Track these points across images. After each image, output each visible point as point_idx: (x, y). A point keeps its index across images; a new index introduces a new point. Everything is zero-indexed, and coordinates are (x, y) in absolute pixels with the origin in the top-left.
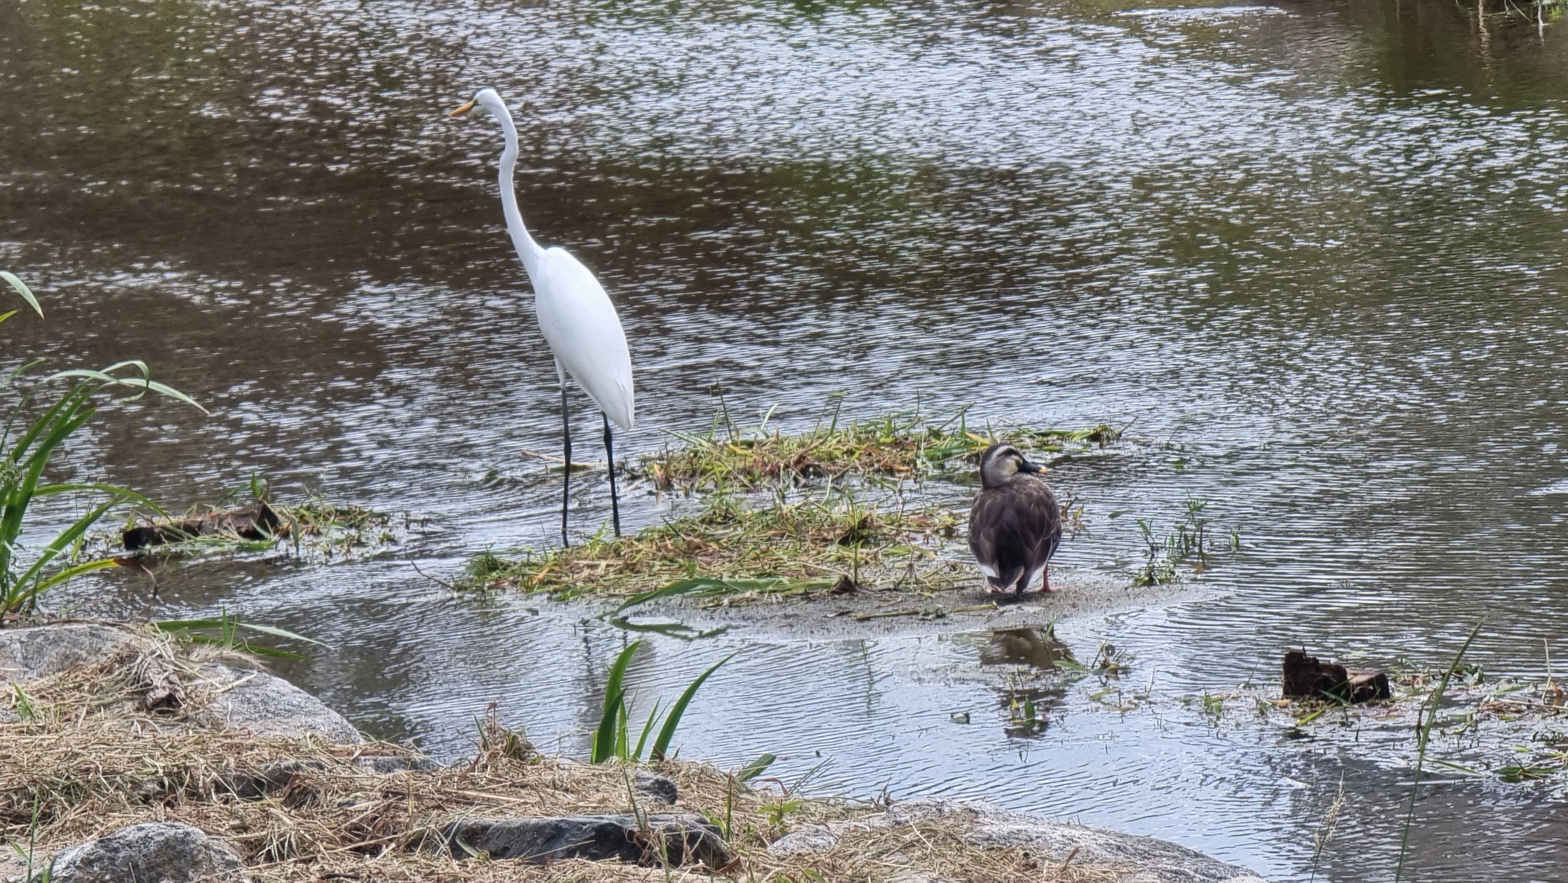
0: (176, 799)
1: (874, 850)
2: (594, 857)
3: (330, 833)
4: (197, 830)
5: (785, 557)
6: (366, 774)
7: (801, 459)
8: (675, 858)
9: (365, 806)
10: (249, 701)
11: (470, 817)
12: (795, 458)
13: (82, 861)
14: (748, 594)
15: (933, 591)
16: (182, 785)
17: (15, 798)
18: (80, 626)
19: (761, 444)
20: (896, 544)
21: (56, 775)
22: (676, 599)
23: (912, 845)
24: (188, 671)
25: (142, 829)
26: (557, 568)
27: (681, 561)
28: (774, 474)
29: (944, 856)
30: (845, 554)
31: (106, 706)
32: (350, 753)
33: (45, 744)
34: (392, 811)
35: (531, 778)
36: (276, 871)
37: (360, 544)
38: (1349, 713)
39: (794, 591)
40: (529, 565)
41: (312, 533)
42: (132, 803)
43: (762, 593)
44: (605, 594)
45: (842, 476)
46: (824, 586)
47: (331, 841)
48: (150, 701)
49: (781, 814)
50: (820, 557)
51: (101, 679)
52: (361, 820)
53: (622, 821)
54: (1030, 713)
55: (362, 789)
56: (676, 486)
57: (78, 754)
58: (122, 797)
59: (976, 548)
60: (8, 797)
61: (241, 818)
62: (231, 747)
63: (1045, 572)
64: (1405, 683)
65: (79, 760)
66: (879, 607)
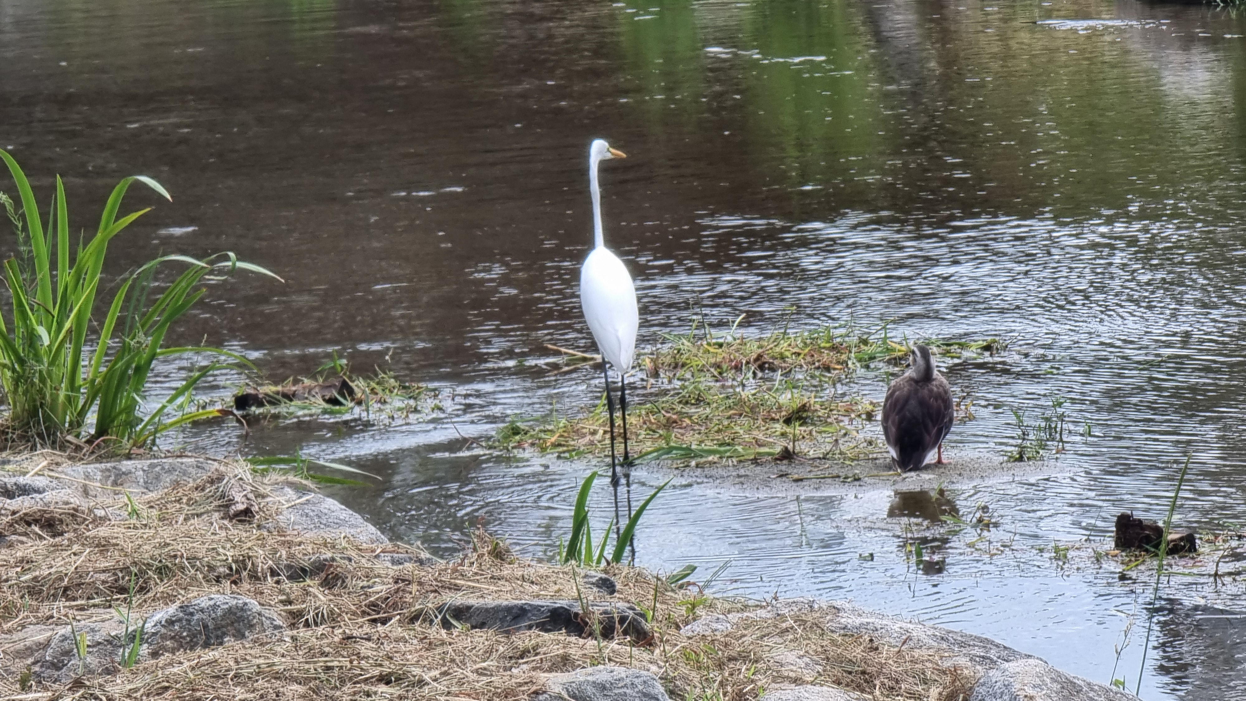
0: (240, 580)
1: (758, 633)
2: (547, 631)
3: (353, 608)
4: (253, 601)
5: (741, 432)
6: (385, 567)
7: (759, 357)
8: (607, 633)
9: (381, 589)
10: (307, 515)
11: (457, 599)
12: (754, 356)
13: (166, 621)
14: (710, 458)
15: (852, 460)
16: (245, 569)
17: (120, 575)
18: (189, 460)
19: (729, 345)
20: (826, 424)
21: (151, 559)
23: (787, 630)
24: (262, 490)
25: (212, 599)
26: (566, 434)
27: (661, 432)
28: (738, 368)
29: (809, 639)
30: (788, 430)
31: (199, 515)
32: (373, 551)
33: (145, 536)
34: (401, 593)
35: (505, 573)
36: (310, 633)
37: (416, 411)
38: (1165, 563)
39: (747, 457)
40: (544, 431)
41: (380, 401)
42: (208, 581)
43: (721, 458)
44: (602, 455)
45: (790, 371)
46: (769, 454)
47: (354, 614)
48: (232, 512)
49: (694, 606)
50: (769, 432)
51: (196, 495)
52: (377, 599)
53: (571, 606)
54: (920, 555)
55: (379, 576)
56: (662, 375)
57: (169, 544)
58: (200, 576)
60: (115, 574)
61: (288, 595)
62: (283, 543)
63: (939, 450)
64: (1208, 541)
65: (170, 548)
66: (810, 472)
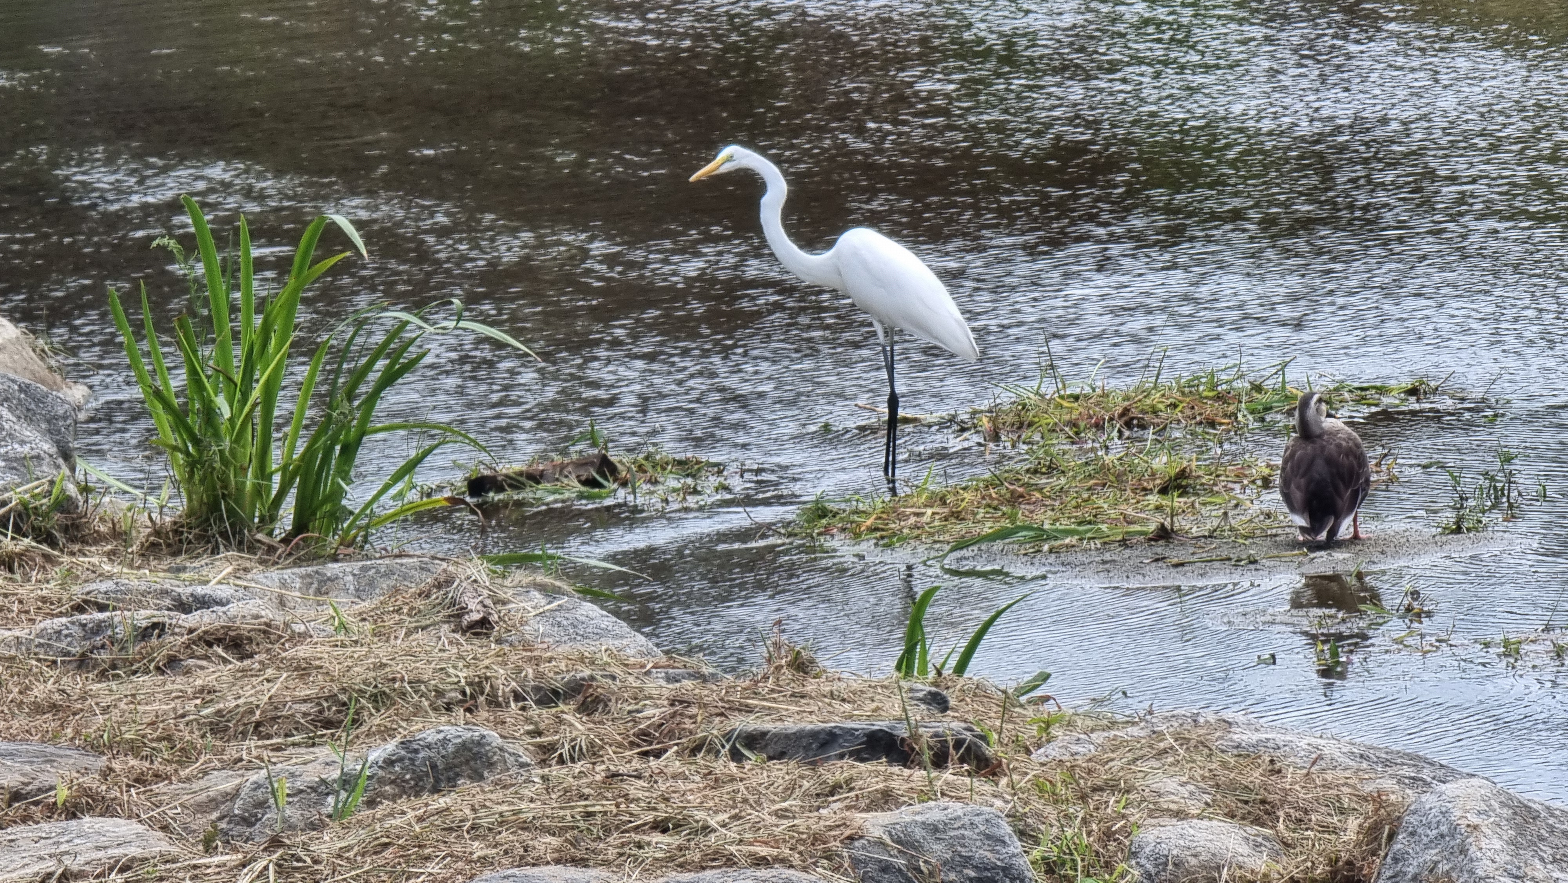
0: (477, 707)
1: (1130, 756)
2: (863, 760)
3: (619, 738)
4: (492, 733)
5: (1106, 506)
6: (657, 685)
7: (1126, 411)
8: (940, 761)
9: (653, 713)
10: (559, 624)
11: (750, 724)
12: (1119, 410)
13: (384, 761)
14: (1067, 541)
15: (1246, 538)
16: (482, 693)
17: (325, 705)
18: (411, 560)
19: (1087, 397)
20: (1212, 493)
21: (364, 683)
22: (998, 545)
23: (1165, 751)
24: (501, 595)
25: (441, 731)
26: (884, 516)
27: (1004, 509)
28: (1099, 426)
29: (1194, 761)
30: (1164, 503)
31: (423, 628)
32: (643, 666)
33: (356, 656)
34: (678, 718)
35: (809, 689)
36: (564, 771)
37: (695, 492)
39: (1112, 538)
40: (857, 512)
41: (650, 481)
42: (435, 709)
43: (1081, 539)
44: (930, 541)
45: (1165, 428)
46: (1141, 533)
47: (620, 745)
48: (465, 623)
49: (1048, 725)
50: (1139, 506)
51: (419, 603)
52: (649, 726)
53: (893, 728)
54: (1335, 654)
55: (650, 697)
56: (1003, 438)
57: (386, 665)
58: (426, 703)
59: (1288, 498)
60: (319, 704)
61: (536, 724)
62: (530, 659)
63: (1355, 520)
65: (387, 670)
66: (1193, 554)
